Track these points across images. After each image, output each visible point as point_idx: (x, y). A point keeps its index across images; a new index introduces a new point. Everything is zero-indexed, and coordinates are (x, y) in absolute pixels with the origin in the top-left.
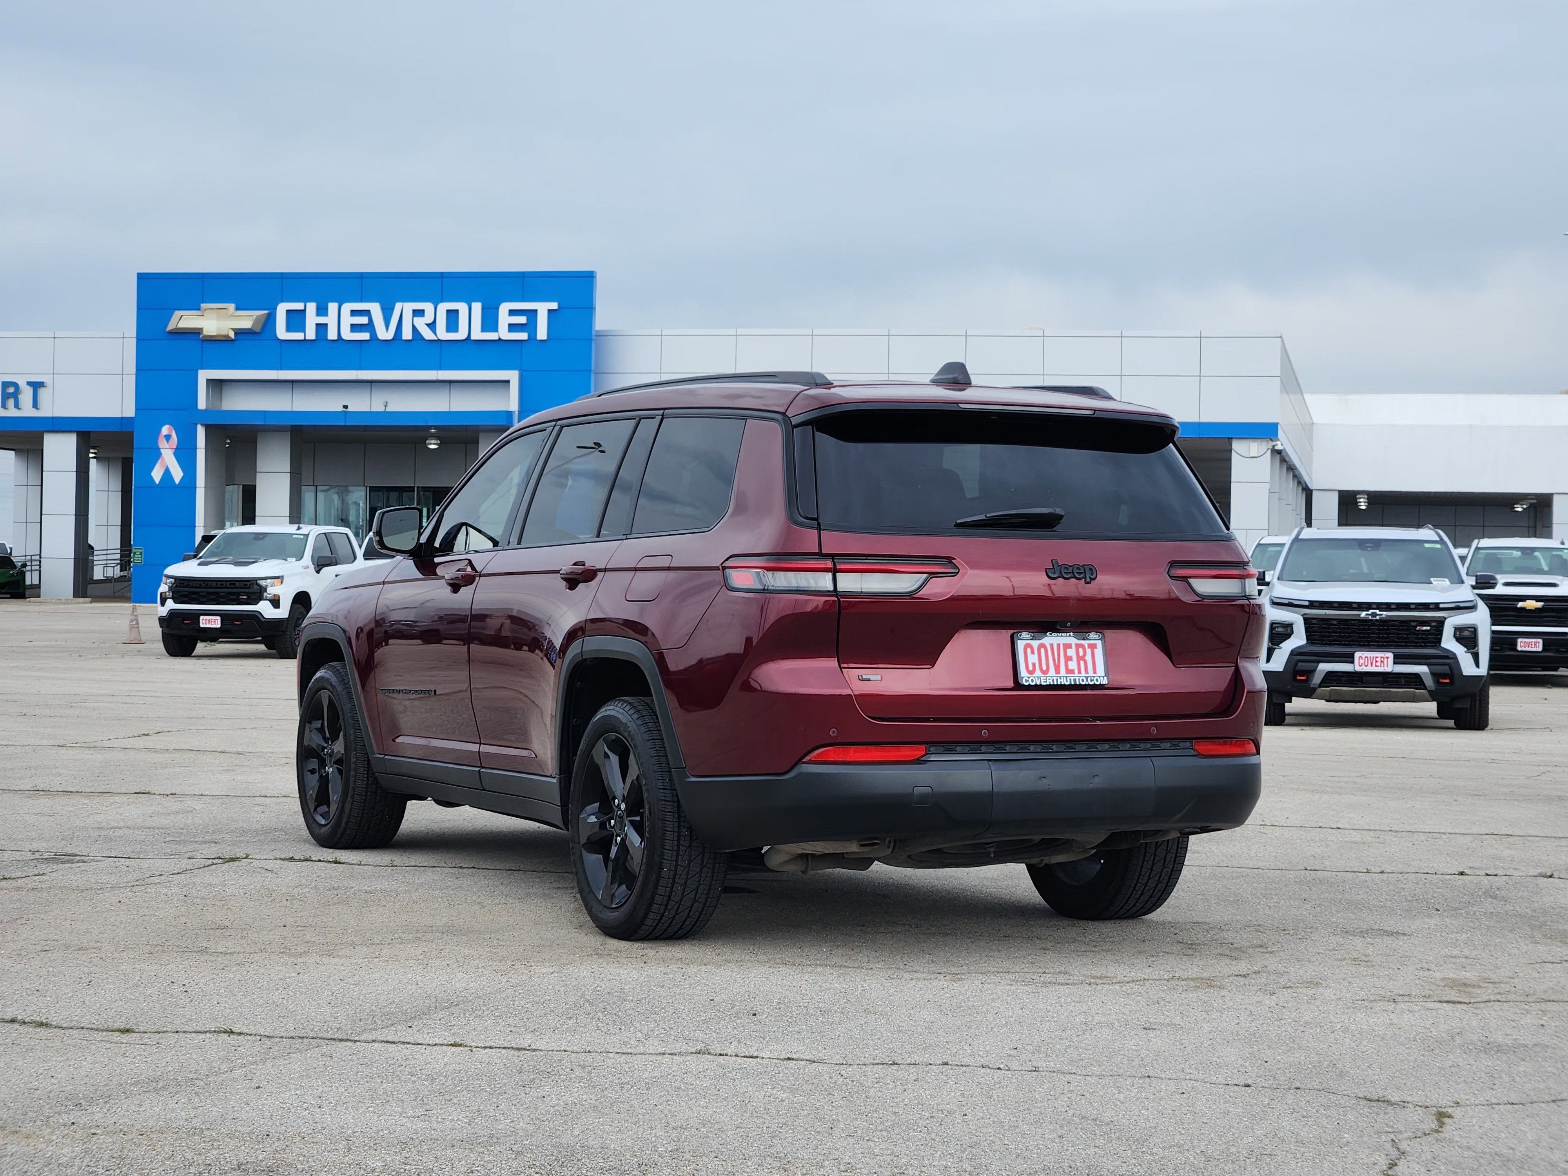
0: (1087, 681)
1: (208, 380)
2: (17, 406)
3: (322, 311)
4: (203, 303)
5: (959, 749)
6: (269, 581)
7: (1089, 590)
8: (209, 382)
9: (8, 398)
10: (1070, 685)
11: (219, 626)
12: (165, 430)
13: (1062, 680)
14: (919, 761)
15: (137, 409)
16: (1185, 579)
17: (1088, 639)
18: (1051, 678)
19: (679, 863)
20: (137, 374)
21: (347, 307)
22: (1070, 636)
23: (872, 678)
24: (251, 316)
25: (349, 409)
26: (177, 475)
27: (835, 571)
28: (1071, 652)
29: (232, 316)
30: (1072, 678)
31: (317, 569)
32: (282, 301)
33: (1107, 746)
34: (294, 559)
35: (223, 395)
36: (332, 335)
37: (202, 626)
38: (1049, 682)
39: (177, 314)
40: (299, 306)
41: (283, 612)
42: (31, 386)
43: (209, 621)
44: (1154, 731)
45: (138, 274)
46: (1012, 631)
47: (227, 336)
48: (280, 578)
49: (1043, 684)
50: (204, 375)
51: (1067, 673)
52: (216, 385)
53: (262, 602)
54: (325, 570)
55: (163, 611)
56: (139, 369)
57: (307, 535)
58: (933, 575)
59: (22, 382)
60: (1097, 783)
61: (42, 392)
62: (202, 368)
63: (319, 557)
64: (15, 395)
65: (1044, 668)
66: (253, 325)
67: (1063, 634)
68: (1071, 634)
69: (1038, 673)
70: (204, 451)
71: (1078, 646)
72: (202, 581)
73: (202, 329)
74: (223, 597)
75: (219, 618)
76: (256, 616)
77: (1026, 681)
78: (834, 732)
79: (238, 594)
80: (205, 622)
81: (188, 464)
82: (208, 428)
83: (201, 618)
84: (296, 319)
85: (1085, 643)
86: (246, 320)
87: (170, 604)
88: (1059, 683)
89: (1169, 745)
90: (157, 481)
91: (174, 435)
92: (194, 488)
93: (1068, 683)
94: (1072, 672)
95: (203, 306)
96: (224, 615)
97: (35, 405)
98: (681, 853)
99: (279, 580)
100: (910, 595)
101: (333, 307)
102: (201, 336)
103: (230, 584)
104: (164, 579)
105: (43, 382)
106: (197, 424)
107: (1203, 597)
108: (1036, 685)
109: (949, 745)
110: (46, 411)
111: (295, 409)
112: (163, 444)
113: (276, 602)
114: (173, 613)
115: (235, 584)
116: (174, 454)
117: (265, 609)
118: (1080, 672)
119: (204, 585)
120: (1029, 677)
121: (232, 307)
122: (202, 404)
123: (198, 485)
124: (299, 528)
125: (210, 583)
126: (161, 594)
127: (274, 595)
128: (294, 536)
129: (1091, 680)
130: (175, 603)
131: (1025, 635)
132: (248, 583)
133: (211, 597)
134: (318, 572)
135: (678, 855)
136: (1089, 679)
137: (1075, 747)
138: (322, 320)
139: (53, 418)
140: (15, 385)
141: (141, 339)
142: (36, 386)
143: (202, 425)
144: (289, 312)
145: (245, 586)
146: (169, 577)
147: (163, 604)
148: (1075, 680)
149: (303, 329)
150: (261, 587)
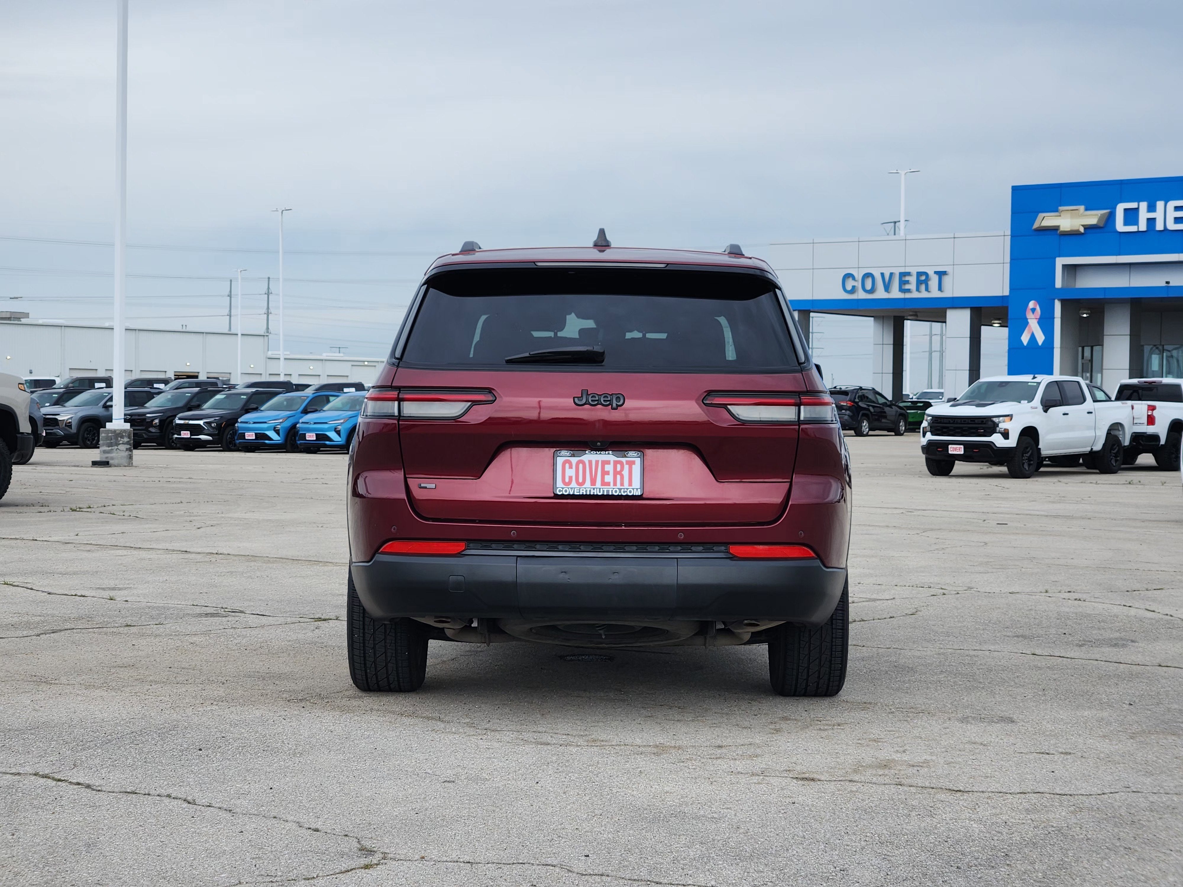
0: (620, 492)
1: (1063, 265)
2: (927, 289)
3: (1152, 208)
4: (1060, 206)
5: (494, 546)
6: (1001, 418)
7: (616, 416)
8: (1065, 266)
9: (921, 284)
10: (603, 495)
11: (962, 452)
12: (1031, 305)
13: (595, 491)
14: (459, 555)
15: (1012, 289)
16: (725, 406)
17: (626, 457)
18: (587, 489)
19: (366, 631)
20: (1011, 263)
21: (1172, 204)
22: (609, 454)
23: (428, 486)
24: (1097, 215)
25: (1171, 284)
26: (1040, 338)
27: (400, 400)
28: (609, 468)
29: (1083, 216)
30: (605, 490)
31: (1045, 409)
32: (1121, 202)
33: (657, 548)
34: (1027, 401)
35: (1077, 278)
36: (1159, 226)
37: (950, 452)
38: (583, 492)
39: (1041, 215)
40: (1133, 205)
41: (1012, 442)
42: (937, 274)
43: (955, 449)
44: (681, 536)
45: (1013, 187)
46: (555, 449)
47: (1078, 231)
48: (1010, 416)
49: (576, 493)
50: (1060, 262)
51: (602, 485)
52: (1071, 270)
53: (995, 435)
54: (1052, 410)
55: (924, 441)
56: (1012, 259)
57: (1039, 383)
58: (475, 403)
59: (931, 273)
60: (615, 579)
61: (946, 280)
62: (1059, 256)
63: (1046, 400)
64: (926, 282)
65: (581, 480)
66: (1099, 221)
67: (602, 453)
68: (610, 452)
69: (574, 484)
70: (1060, 320)
71: (616, 463)
72: (949, 418)
73: (1059, 226)
74: (964, 431)
75: (962, 446)
76: (990, 445)
77: (560, 491)
78: (394, 529)
79: (977, 429)
80: (953, 450)
81: (1048, 331)
82: (1064, 302)
83: (950, 446)
84: (1131, 216)
85: (624, 460)
86: (1093, 218)
87: (929, 436)
88: (592, 494)
89: (701, 548)
90: (1025, 343)
91: (1038, 308)
92: (1052, 348)
93: (601, 494)
94: (608, 484)
95: (1061, 208)
96: (966, 444)
97: (940, 289)
98: (366, 623)
99: (1009, 418)
100: (455, 419)
101: (1160, 205)
102: (1058, 232)
103: (971, 421)
104: (925, 416)
105: (946, 272)
106: (1054, 300)
107: (744, 422)
108: (569, 495)
109: (486, 542)
110: (948, 293)
111: (1132, 285)
112: (1030, 315)
113: (1006, 435)
114: (930, 443)
115: (974, 421)
116: (1038, 323)
117: (997, 440)
118: (615, 484)
119: (951, 422)
120: (563, 488)
121: (1082, 208)
122: (1058, 284)
123: (1055, 346)
124: (1034, 378)
125: (956, 420)
126: (923, 428)
127: (1005, 429)
128: (1029, 384)
129: (624, 492)
130: (932, 435)
131: (564, 452)
132: (984, 420)
133: (957, 430)
134: (1046, 411)
135: (364, 624)
136: (622, 490)
137: (603, 548)
138: (1151, 215)
139: (953, 298)
140: (926, 274)
141: (1014, 236)
142: (941, 274)
143: (1059, 300)
144: (1126, 210)
145: (982, 423)
146: (929, 415)
147: (924, 436)
148: (608, 491)
149: (1136, 222)
150: (993, 422)
